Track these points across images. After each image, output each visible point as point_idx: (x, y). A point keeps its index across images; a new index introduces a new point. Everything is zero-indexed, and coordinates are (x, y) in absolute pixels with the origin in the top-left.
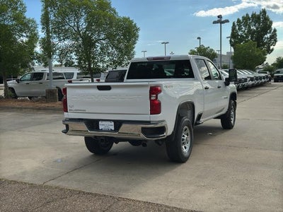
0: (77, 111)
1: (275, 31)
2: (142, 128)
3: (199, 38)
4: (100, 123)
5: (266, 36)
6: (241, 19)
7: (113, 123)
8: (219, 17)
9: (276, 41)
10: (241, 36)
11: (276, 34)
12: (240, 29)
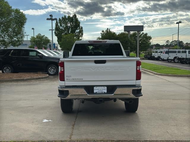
0: (74, 80)
1: (82, 28)
2: (133, 90)
3: (33, 29)
4: (95, 88)
5: (77, 31)
6: (61, 19)
7: (106, 88)
8: (50, 16)
9: (82, 34)
10: (62, 29)
11: (82, 30)
12: (61, 25)
